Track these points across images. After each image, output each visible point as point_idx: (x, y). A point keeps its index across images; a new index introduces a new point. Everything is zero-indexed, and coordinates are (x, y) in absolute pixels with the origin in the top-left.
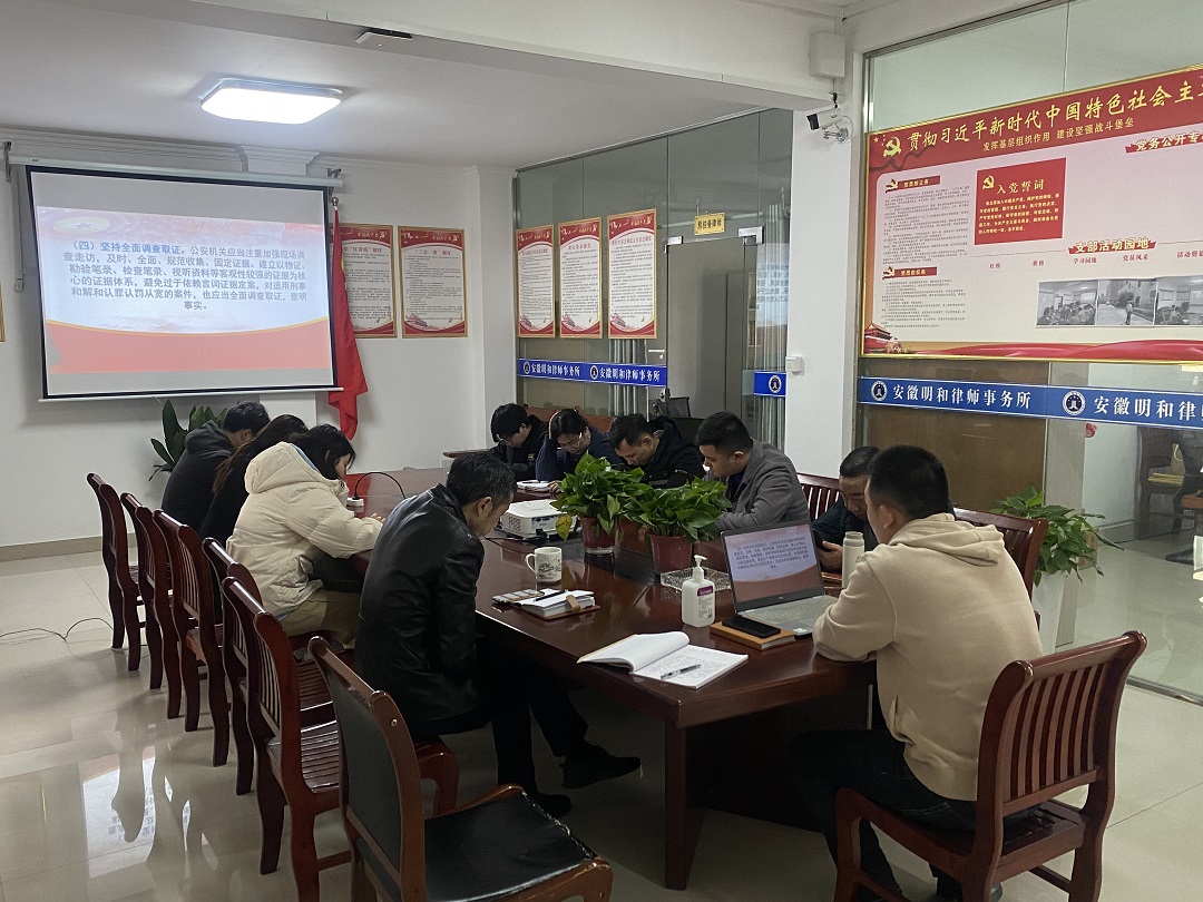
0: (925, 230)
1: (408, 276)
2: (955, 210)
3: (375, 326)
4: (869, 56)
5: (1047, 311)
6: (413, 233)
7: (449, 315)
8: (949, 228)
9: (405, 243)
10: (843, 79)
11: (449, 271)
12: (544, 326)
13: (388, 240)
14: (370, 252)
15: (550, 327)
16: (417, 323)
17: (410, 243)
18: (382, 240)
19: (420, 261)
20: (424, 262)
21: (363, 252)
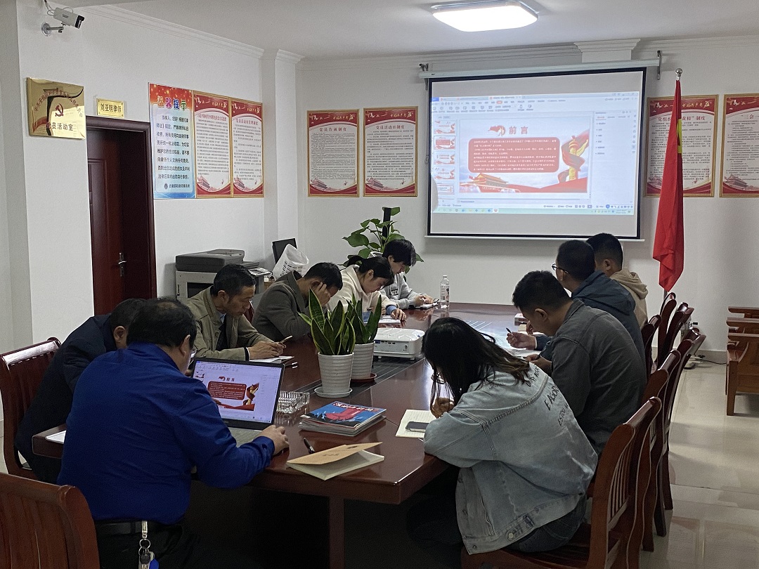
1: (730, 140)
6: (738, 100)
9: (730, 109)
13: (712, 108)
14: (693, 120)
16: (736, 184)
17: (736, 109)
18: (707, 109)
19: (745, 126)
20: (750, 126)
21: (686, 121)
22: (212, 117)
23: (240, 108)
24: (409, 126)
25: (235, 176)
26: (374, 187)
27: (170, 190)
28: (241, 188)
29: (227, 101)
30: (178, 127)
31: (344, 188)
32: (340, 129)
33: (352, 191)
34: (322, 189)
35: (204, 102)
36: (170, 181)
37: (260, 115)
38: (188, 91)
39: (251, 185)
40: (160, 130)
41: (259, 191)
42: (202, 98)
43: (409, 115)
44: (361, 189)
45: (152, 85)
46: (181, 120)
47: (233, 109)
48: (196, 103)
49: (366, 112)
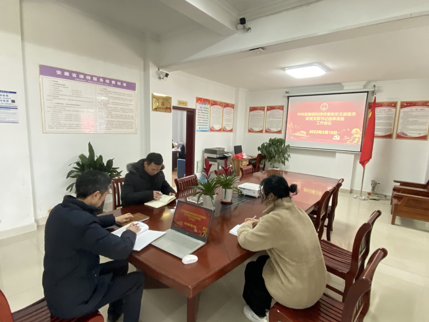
3: (383, 135)
6: (407, 103)
7: (419, 132)
9: (403, 107)
13: (395, 106)
14: (387, 111)
16: (403, 134)
17: (406, 106)
18: (393, 106)
19: (409, 113)
21: (384, 111)
22: (217, 108)
23: (227, 105)
24: (281, 111)
25: (223, 126)
26: (268, 131)
27: (201, 129)
28: (225, 129)
29: (222, 103)
30: (205, 111)
31: (259, 130)
32: (259, 112)
33: (261, 132)
34: (252, 130)
35: (214, 103)
36: (201, 127)
37: (233, 108)
38: (209, 100)
39: (228, 128)
40: (199, 111)
41: (231, 131)
42: (214, 102)
43: (281, 108)
44: (264, 131)
45: (197, 98)
46: (206, 108)
47: (224, 106)
48: (212, 103)
49: (268, 107)
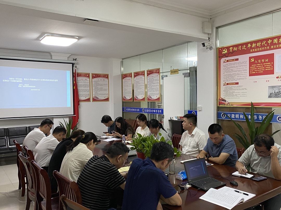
0: (235, 73)
1: (94, 86)
2: (243, 67)
3: (85, 99)
4: (217, 28)
5: (271, 94)
6: (95, 75)
8: (241, 72)
9: (93, 77)
10: (211, 34)
11: (104, 85)
12: (129, 98)
13: (89, 77)
14: (84, 80)
15: (131, 99)
16: (96, 98)
17: (95, 77)
18: (87, 77)
19: (97, 82)
20: (99, 82)
21: (82, 80)
